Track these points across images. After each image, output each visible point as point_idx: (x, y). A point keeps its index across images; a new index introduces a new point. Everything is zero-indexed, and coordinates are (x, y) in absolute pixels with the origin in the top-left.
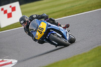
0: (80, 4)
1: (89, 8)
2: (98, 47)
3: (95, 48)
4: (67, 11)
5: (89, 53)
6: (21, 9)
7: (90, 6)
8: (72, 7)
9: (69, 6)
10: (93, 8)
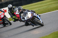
10: (51, 10)
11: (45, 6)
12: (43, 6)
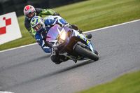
0: (101, 15)
1: (113, 20)
2: (126, 75)
3: (122, 77)
4: (83, 25)
5: (113, 83)
6: (19, 21)
7: (115, 18)
8: (89, 19)
9: (85, 17)
10: (119, 21)
11: (104, 9)
12: (100, 10)
